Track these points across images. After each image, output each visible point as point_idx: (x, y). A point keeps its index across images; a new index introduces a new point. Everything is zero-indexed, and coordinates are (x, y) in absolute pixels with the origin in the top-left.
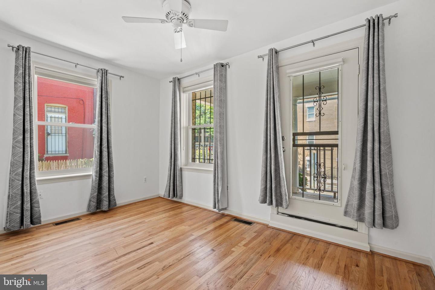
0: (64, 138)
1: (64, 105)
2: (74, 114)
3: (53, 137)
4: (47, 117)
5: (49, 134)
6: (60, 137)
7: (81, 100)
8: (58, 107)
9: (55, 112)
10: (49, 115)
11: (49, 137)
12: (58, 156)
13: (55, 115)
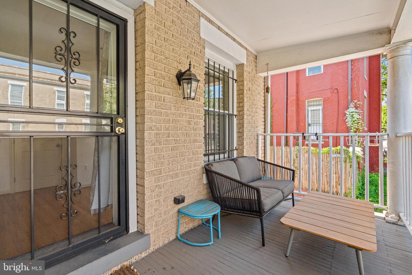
0: (321, 127)
1: (320, 97)
2: (329, 104)
3: (312, 127)
4: (308, 111)
5: (309, 125)
6: (318, 127)
7: (334, 89)
8: (316, 100)
9: (314, 105)
10: (310, 108)
11: (310, 127)
12: (315, 144)
13: (314, 108)
